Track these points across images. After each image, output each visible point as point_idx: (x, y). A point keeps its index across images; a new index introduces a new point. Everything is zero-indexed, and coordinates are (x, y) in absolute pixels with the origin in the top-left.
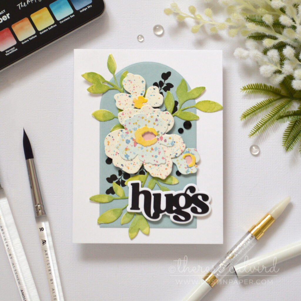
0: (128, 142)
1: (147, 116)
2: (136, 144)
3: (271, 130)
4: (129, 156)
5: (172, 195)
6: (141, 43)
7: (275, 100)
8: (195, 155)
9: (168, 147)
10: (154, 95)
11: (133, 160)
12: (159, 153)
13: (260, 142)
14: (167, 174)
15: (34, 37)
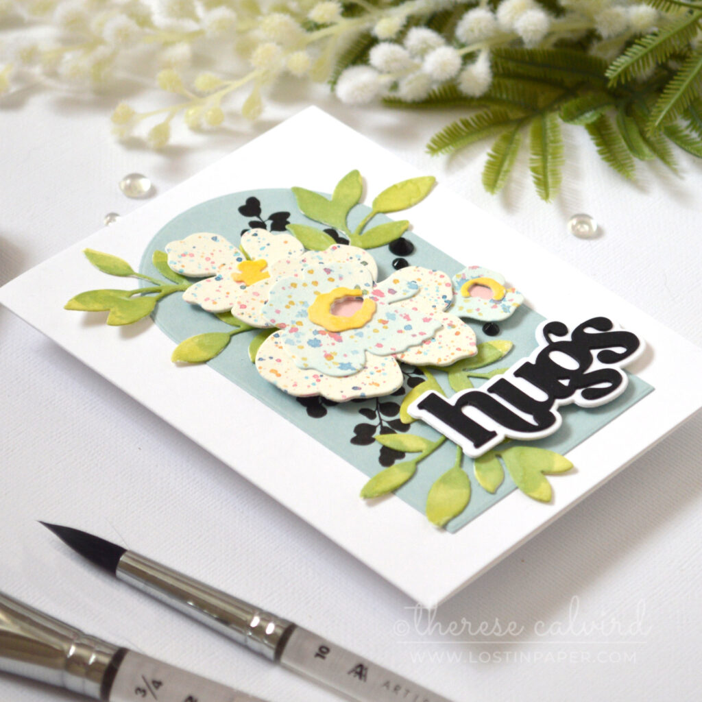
0: (315, 343)
1: (298, 278)
2: (336, 334)
4: (350, 363)
8: (482, 275)
9: (413, 299)
10: (268, 245)
11: (368, 365)
12: (407, 317)
14: (471, 339)
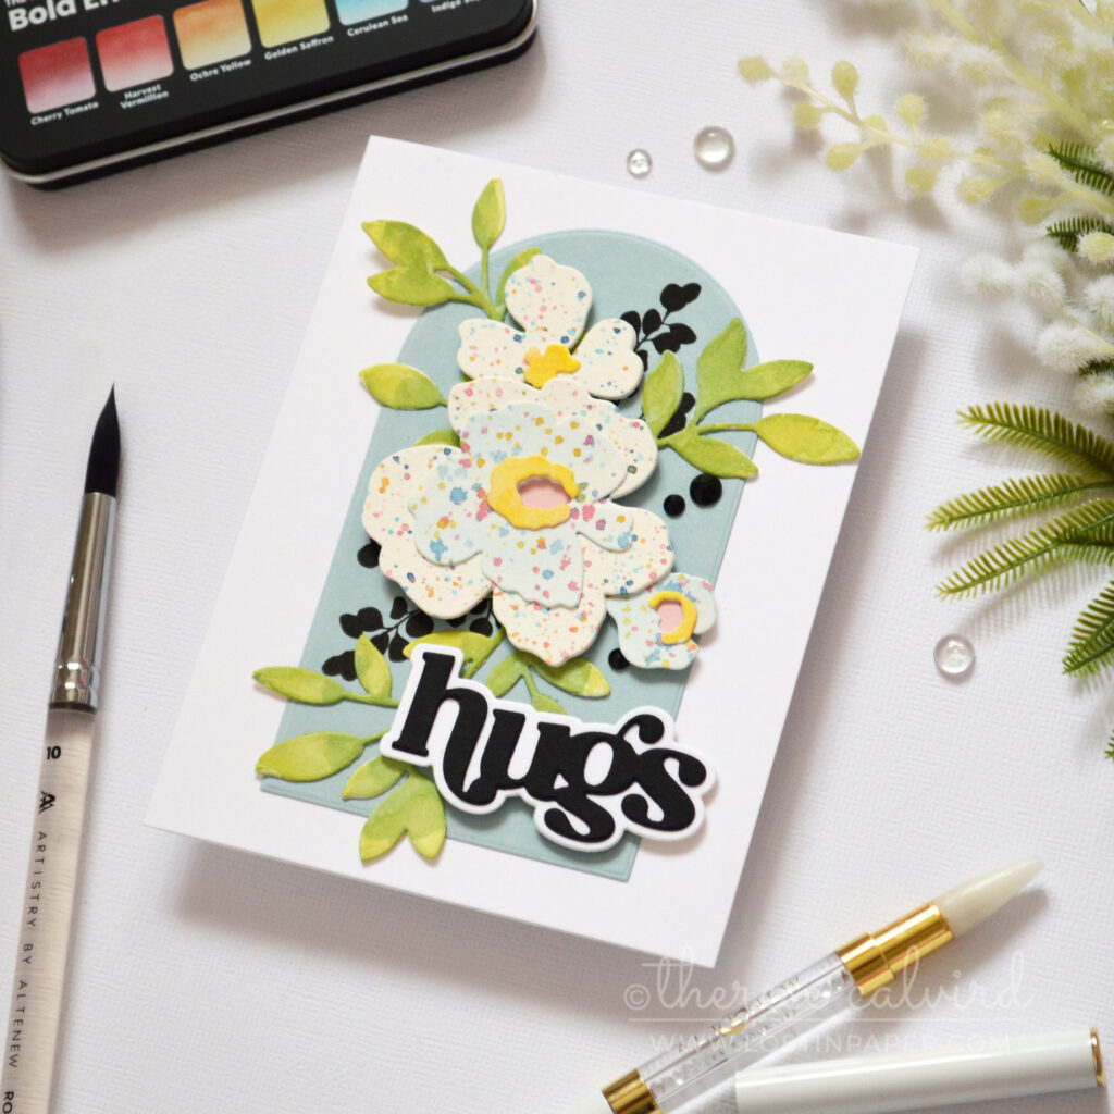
0: (458, 496)
1: (557, 417)
2: (486, 509)
3: (1040, 596)
4: (446, 549)
5: (566, 729)
6: (636, 181)
7: (1084, 487)
8: (699, 602)
9: (605, 552)
10: (610, 353)
11: (458, 568)
12: (565, 564)
13: (984, 633)
14: (572, 648)
15: (241, 65)
